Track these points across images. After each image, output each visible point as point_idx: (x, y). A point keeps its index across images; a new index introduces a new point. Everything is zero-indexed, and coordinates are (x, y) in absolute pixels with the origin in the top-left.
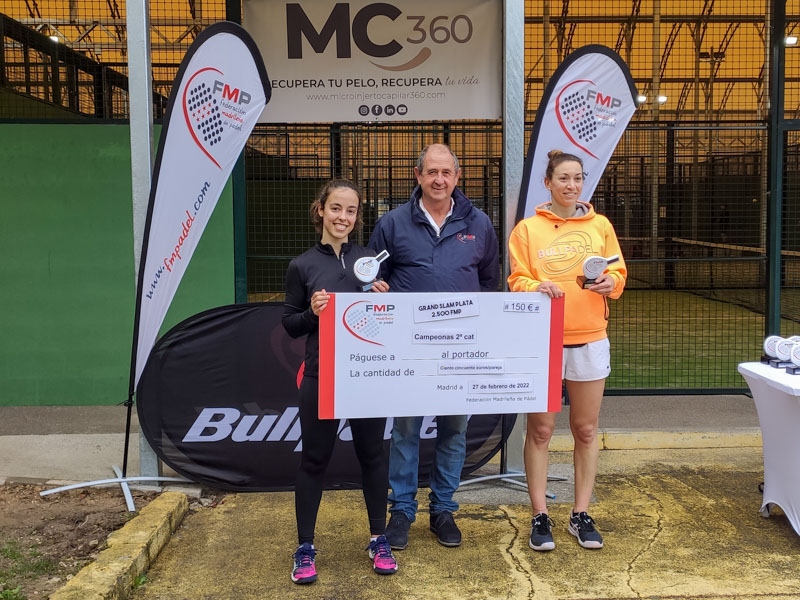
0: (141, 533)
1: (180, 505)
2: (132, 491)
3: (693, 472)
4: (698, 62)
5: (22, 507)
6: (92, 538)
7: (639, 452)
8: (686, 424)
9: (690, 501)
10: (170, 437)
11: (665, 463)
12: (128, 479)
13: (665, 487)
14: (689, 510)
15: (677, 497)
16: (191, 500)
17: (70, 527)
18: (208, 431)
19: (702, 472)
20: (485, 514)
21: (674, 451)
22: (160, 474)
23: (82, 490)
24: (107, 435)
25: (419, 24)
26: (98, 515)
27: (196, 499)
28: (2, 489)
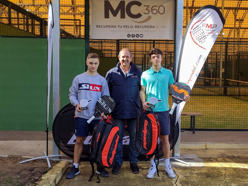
0: (53, 175)
1: (66, 165)
2: (50, 160)
3: (235, 157)
4: (235, 22)
5: (13, 165)
6: (36, 177)
7: (218, 150)
8: (232, 141)
10: (63, 142)
11: (226, 154)
12: (49, 156)
14: (235, 170)
16: (69, 164)
17: (29, 172)
19: (238, 157)
21: (229, 150)
22: (59, 154)
24: (42, 141)
25: (148, 8)
26: (39, 168)
27: (71, 163)
28: (7, 159)
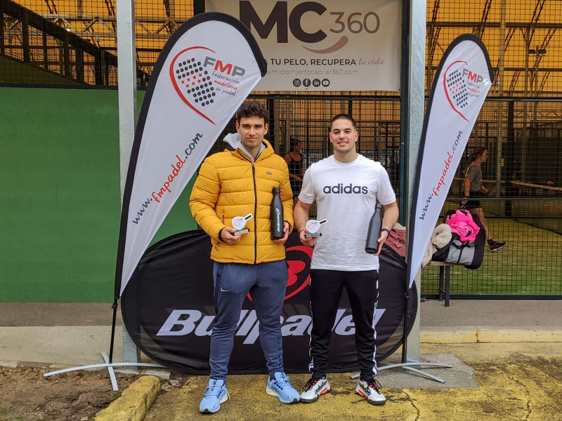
0: (123, 413)
1: (154, 387)
2: (116, 374)
3: (547, 362)
4: (527, 56)
5: (29, 386)
6: (83, 415)
7: (504, 344)
8: (537, 324)
9: (549, 387)
10: (147, 331)
11: (525, 354)
12: (114, 364)
13: (528, 374)
14: (550, 394)
15: (539, 383)
16: (163, 381)
17: (66, 404)
18: (177, 328)
19: (554, 362)
20: (392, 396)
21: (530, 344)
22: (139, 361)
23: (77, 372)
24: (99, 327)
25: (340, 18)
26: (89, 394)
27: (166, 380)
28: (14, 371)
